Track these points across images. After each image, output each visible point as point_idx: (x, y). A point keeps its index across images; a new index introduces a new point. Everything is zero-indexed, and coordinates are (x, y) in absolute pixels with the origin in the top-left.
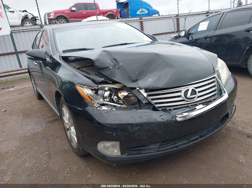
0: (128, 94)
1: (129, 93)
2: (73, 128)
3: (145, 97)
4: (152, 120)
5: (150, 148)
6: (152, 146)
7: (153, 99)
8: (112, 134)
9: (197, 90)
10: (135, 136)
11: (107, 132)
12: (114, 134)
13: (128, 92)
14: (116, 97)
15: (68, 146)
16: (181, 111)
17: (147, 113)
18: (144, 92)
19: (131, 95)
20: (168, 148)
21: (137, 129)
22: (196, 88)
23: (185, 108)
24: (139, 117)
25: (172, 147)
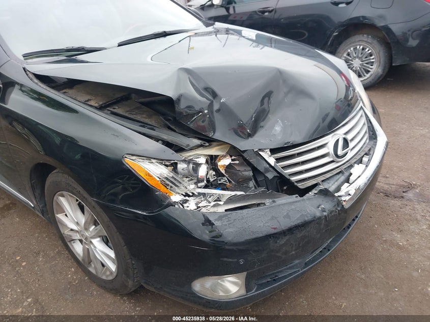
0: (232, 160)
1: (233, 158)
2: (98, 241)
3: (273, 165)
4: (307, 217)
5: (294, 265)
6: (297, 262)
7: (285, 167)
8: (238, 262)
9: (349, 137)
10: (279, 254)
11: (225, 259)
12: (242, 262)
13: (231, 157)
14: (214, 173)
15: (75, 273)
16: (334, 183)
17: (296, 204)
18: (270, 156)
19: (237, 162)
20: (317, 255)
21: (283, 242)
22: (346, 133)
23: (338, 176)
24: (284, 217)
25: (321, 252)
